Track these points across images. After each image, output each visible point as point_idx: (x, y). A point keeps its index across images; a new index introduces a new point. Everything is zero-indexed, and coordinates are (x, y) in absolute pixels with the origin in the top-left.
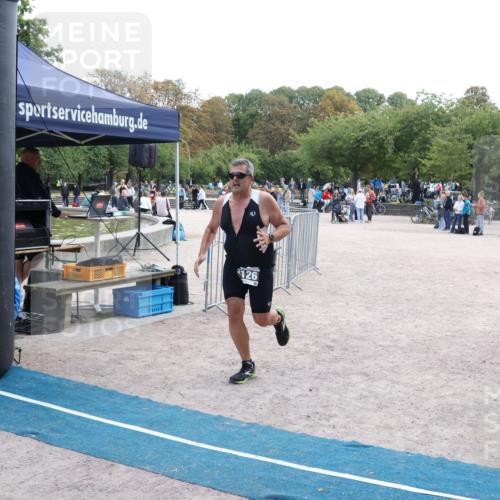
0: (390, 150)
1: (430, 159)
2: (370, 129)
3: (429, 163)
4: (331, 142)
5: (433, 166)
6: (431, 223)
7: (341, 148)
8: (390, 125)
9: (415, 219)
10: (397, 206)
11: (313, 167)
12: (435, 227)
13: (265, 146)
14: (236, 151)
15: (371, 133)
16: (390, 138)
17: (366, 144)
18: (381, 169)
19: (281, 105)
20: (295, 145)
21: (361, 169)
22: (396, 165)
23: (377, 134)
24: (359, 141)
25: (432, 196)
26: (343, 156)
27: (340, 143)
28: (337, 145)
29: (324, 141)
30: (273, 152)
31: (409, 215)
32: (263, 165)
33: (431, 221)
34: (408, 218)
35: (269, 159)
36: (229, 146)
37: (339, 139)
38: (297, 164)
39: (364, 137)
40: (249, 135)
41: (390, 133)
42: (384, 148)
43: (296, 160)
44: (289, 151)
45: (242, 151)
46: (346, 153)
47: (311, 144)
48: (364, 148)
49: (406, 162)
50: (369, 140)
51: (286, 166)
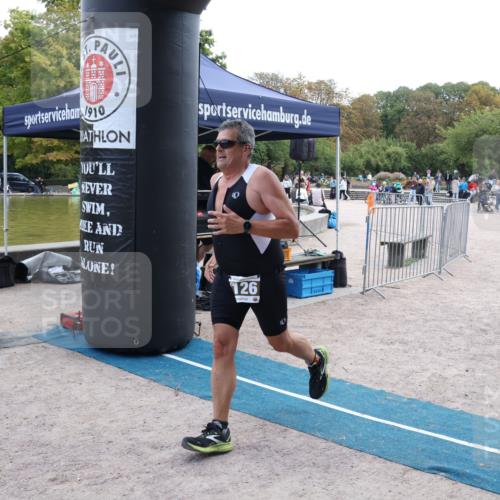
11: (458, 159)
13: (411, 140)
14: (384, 145)
19: (427, 100)
20: (440, 138)
29: (470, 134)
30: (419, 146)
32: (410, 158)
35: (417, 152)
36: (377, 140)
37: (485, 132)
38: (443, 157)
40: (397, 130)
43: (442, 153)
44: (435, 144)
45: (389, 145)
47: (457, 137)
51: (432, 158)
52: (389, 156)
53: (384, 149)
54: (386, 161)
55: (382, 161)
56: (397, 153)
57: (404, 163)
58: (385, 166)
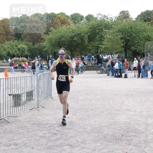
0: (86, 41)
1: (104, 45)
2: (77, 32)
3: (103, 47)
4: (59, 39)
5: (106, 48)
6: (105, 73)
7: (64, 41)
8: (86, 29)
9: (99, 72)
10: (91, 66)
11: (52, 50)
12: (108, 75)
13: (29, 41)
14: (16, 44)
15: (77, 34)
16: (86, 36)
17: (76, 39)
18: (83, 50)
20: (43, 40)
21: (74, 50)
22: (90, 48)
23: (80, 34)
24: (72, 37)
25: (107, 61)
26: (65, 45)
27: (63, 39)
28: (62, 40)
29: (56, 38)
30: (34, 44)
31: (96, 70)
32: (29, 50)
33: (106, 73)
34: (96, 72)
35: (33, 47)
36: (13, 42)
37: (63, 37)
38: (45, 49)
39: (75, 35)
40: (22, 36)
41: (86, 33)
42: (84, 40)
43: (45, 47)
44: (41, 43)
45: (19, 44)
46: (67, 43)
48: (75, 41)
49: (94, 46)
50: (76, 37)
51: (40, 50)
52: (19, 49)
53: (16, 46)
54: (18, 52)
55: (16, 52)
56: (23, 48)
57: (27, 53)
58: (17, 54)
